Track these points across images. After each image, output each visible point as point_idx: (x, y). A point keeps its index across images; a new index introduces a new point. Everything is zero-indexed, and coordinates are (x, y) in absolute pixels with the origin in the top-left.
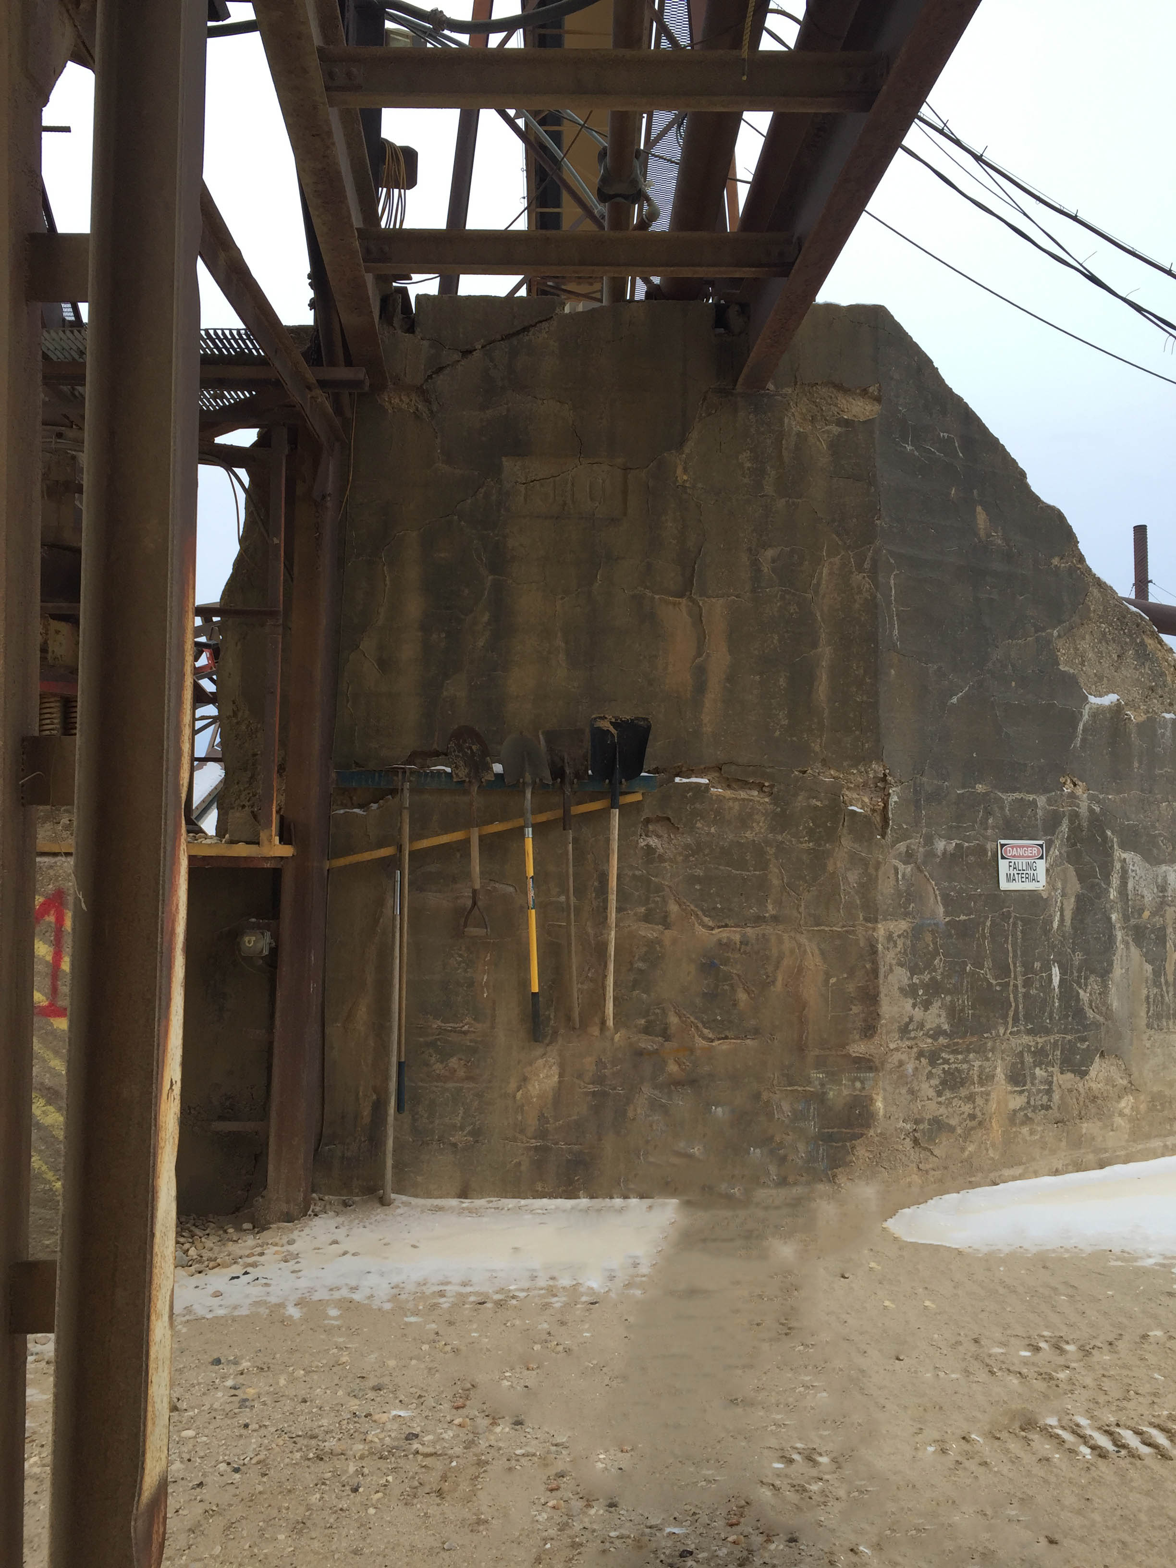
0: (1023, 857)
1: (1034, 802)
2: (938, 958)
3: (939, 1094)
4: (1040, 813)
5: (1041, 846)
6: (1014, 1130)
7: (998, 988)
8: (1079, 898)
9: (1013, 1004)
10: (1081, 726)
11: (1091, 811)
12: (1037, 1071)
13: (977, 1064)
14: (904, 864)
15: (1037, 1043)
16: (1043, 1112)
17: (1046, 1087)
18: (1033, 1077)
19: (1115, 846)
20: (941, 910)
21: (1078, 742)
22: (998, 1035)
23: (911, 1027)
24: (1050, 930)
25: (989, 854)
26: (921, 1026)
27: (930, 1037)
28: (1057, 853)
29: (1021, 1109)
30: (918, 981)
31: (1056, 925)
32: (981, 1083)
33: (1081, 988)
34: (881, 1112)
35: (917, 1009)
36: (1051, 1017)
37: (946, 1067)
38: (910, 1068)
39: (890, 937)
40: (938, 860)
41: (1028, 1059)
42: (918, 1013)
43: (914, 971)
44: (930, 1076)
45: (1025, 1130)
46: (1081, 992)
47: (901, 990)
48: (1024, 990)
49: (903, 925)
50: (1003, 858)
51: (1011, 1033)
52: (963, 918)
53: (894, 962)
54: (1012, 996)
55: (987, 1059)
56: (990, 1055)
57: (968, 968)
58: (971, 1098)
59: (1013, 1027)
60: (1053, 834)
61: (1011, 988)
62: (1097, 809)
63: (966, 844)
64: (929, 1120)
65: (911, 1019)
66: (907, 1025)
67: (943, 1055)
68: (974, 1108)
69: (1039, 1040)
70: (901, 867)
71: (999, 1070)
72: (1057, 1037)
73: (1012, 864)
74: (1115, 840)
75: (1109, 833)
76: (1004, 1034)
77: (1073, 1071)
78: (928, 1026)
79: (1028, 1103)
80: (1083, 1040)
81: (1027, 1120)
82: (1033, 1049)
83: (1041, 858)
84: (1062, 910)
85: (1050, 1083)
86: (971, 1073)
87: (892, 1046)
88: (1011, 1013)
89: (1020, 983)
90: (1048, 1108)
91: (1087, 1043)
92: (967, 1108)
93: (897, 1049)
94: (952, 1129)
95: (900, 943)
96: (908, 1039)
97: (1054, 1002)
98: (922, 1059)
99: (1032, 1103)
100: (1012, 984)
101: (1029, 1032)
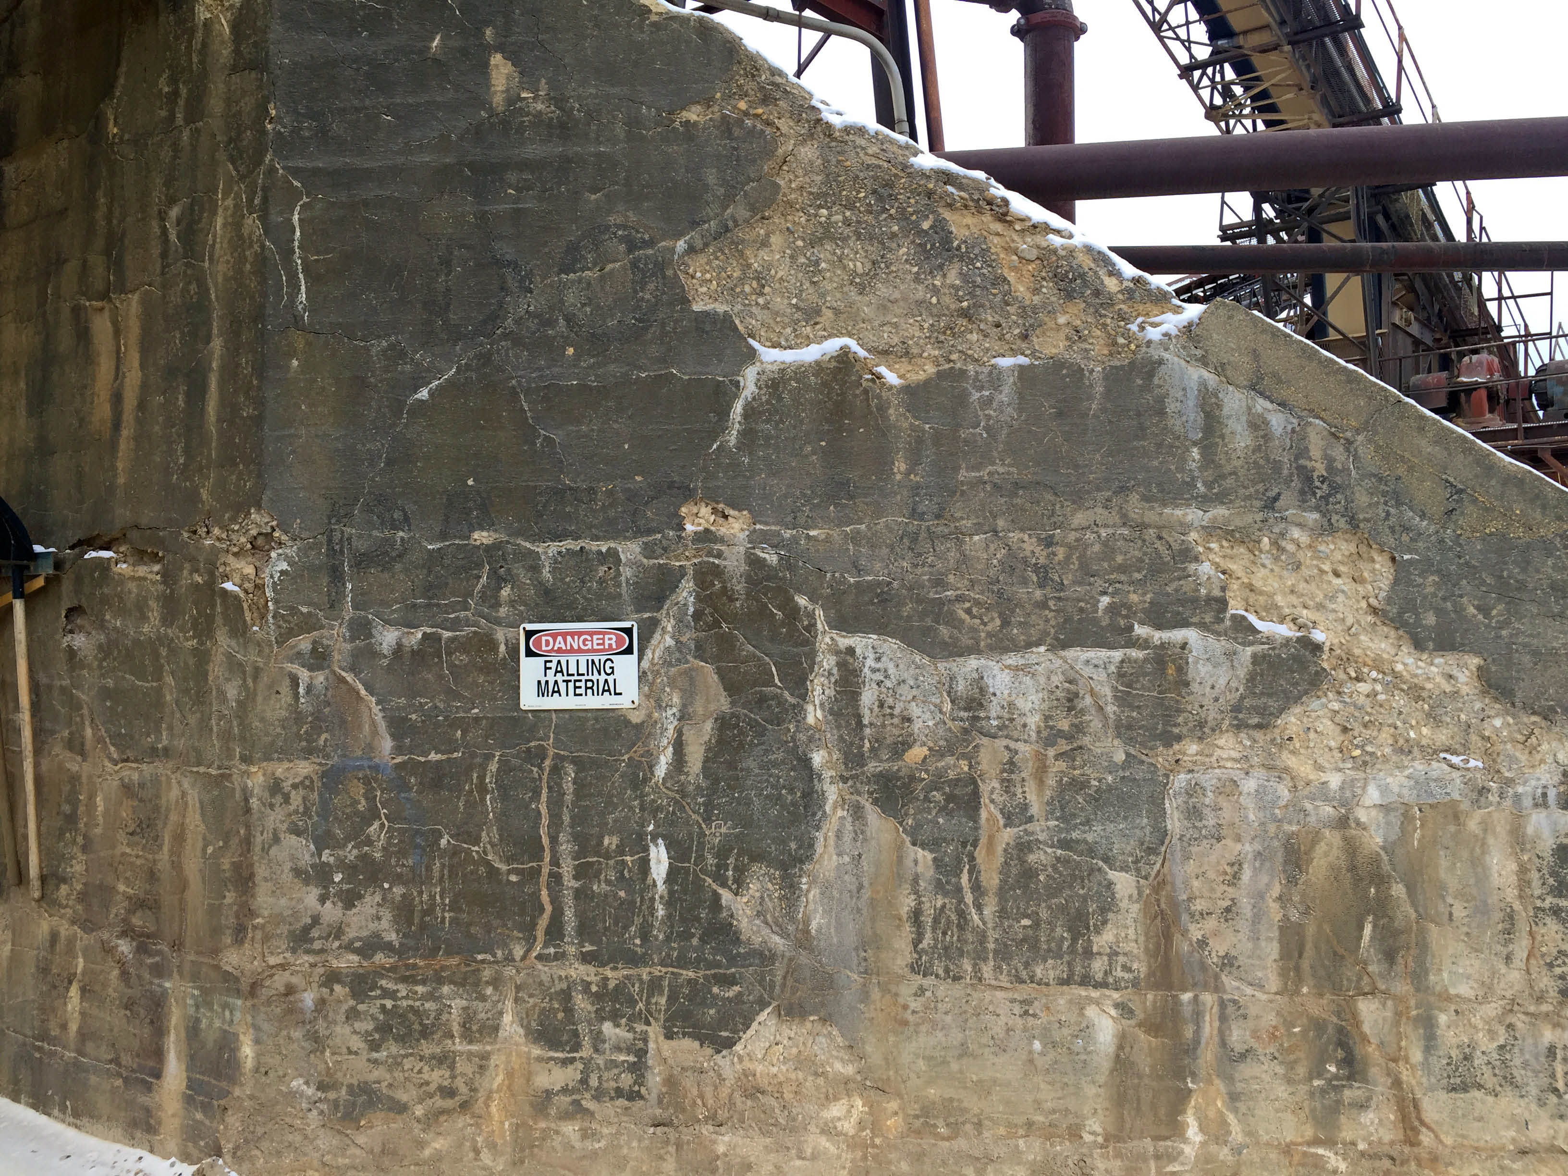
0: (580, 651)
1: (612, 554)
2: (376, 825)
3: (375, 1046)
4: (627, 573)
5: (628, 631)
6: (543, 1125)
7: (514, 878)
8: (723, 723)
9: (549, 908)
10: (738, 408)
11: (754, 562)
12: (607, 1028)
13: (457, 1004)
14: (311, 669)
15: (606, 979)
16: (621, 1102)
17: (632, 1059)
18: (598, 1039)
19: (819, 626)
20: (387, 744)
21: (732, 438)
22: (509, 959)
23: (315, 933)
24: (646, 780)
25: (502, 648)
26: (338, 931)
27: (357, 951)
28: (669, 641)
29: (565, 1090)
30: (332, 859)
31: (661, 770)
32: (468, 1035)
33: (724, 885)
34: (249, 1064)
35: (328, 904)
36: (645, 934)
37: (389, 1004)
38: (308, 999)
39: (275, 787)
40: (385, 662)
41: (581, 1003)
42: (331, 912)
43: (322, 842)
44: (352, 1015)
45: (571, 1129)
46: (726, 896)
47: (297, 872)
48: (576, 884)
49: (304, 768)
50: (530, 653)
51: (539, 957)
52: (433, 757)
53: (285, 827)
54: (544, 893)
55: (483, 998)
56: (489, 991)
57: (443, 842)
58: (445, 1060)
59: (546, 945)
60: (659, 609)
61: (544, 878)
62: (772, 558)
63: (447, 634)
64: (350, 1087)
65: (316, 920)
66: (306, 929)
67: (383, 982)
68: (453, 1077)
69: (609, 973)
70: (304, 675)
71: (507, 1018)
72: (658, 971)
73: (553, 665)
74: (819, 613)
75: (802, 601)
76: (524, 958)
77: (695, 1036)
78: (351, 933)
79: (584, 1081)
80: (728, 981)
81: (577, 1111)
82: (594, 989)
83: (629, 651)
84: (679, 745)
85: (642, 1053)
86: (445, 1017)
87: (272, 961)
88: (543, 922)
89: (567, 869)
90: (633, 1096)
91: (737, 988)
92: (437, 1076)
93: (283, 967)
94: (401, 1108)
95: (296, 799)
96: (308, 952)
97: (652, 910)
98: (337, 988)
99: (594, 1082)
100: (545, 871)
101: (586, 958)
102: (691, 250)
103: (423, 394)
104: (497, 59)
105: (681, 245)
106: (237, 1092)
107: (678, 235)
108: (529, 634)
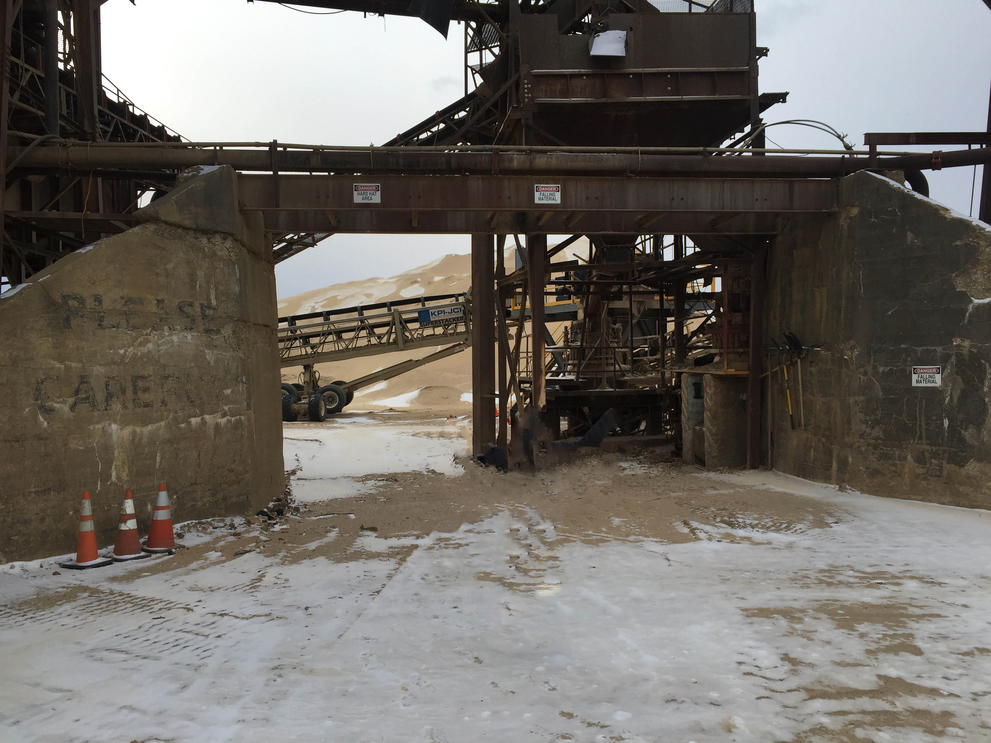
0: (927, 373)
1: (935, 350)
2: (878, 411)
3: (878, 461)
4: (938, 354)
5: (939, 368)
6: (917, 481)
7: (910, 425)
8: (963, 391)
9: (919, 432)
10: (968, 314)
11: (971, 352)
12: (933, 461)
13: (897, 452)
14: (863, 376)
15: (932, 449)
16: (937, 478)
17: (939, 468)
18: (931, 463)
19: (987, 367)
20: (881, 393)
21: (966, 322)
22: (909, 443)
23: (864, 435)
24: (943, 404)
25: (908, 372)
26: (870, 434)
27: (874, 439)
28: (949, 371)
29: (922, 474)
30: (868, 419)
31: (947, 401)
32: (900, 460)
33: (962, 429)
34: (851, 462)
35: (868, 428)
36: (942, 440)
37: (882, 451)
38: (863, 449)
39: (856, 402)
40: (880, 375)
41: (926, 454)
42: (868, 430)
43: (866, 414)
44: (873, 453)
45: (924, 483)
46: (963, 432)
47: (861, 421)
48: (926, 427)
49: (862, 398)
50: (914, 373)
51: (917, 443)
52: (891, 396)
53: (858, 411)
54: (918, 429)
55: (903, 452)
56: (905, 450)
57: (894, 416)
58: (894, 465)
59: (918, 441)
60: (946, 363)
61: (918, 426)
62: (975, 351)
63: (895, 368)
64: (873, 469)
65: (865, 432)
66: (863, 434)
67: (880, 447)
68: (897, 469)
69: (934, 448)
71: (909, 456)
72: (946, 448)
73: (920, 376)
74: (987, 365)
75: (983, 361)
76: (913, 443)
77: (954, 464)
78: (873, 435)
79: (928, 472)
80: (964, 452)
81: (925, 479)
82: (930, 451)
83: (939, 373)
84: (951, 395)
85: (941, 467)
86: (894, 455)
87: (855, 440)
88: (918, 435)
89: (923, 424)
90: (939, 476)
91: (965, 453)
92: (893, 468)
93: (858, 441)
94: (884, 475)
95: (860, 405)
96: (863, 439)
97: (944, 435)
98: (870, 447)
99: (930, 472)
100: (918, 424)
101: (928, 444)
102: (956, 276)
103: (890, 313)
104: (909, 233)
105: (954, 275)
106: (848, 468)
107: (953, 273)
108: (914, 369)
